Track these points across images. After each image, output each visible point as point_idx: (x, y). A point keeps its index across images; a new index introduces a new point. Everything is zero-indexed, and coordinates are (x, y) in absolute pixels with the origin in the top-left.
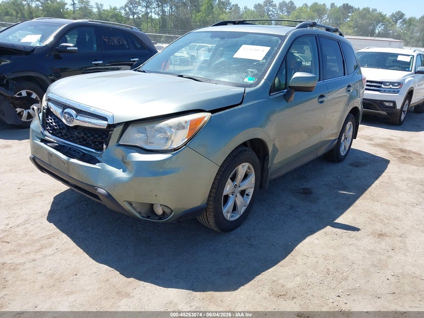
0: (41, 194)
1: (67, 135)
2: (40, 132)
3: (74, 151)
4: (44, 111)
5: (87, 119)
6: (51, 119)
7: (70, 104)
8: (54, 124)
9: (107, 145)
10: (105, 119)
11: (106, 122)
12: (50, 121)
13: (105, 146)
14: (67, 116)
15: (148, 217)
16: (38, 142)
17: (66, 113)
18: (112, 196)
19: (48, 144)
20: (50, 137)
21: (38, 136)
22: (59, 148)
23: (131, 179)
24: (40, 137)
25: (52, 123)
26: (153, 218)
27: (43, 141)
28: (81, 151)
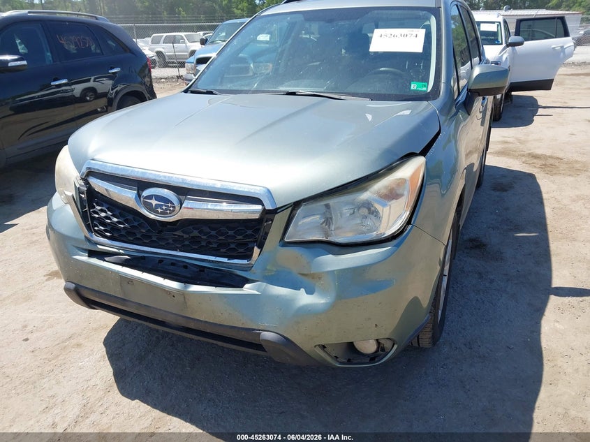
0: (74, 342)
1: (150, 237)
2: (83, 238)
3: (173, 264)
4: (83, 196)
5: (210, 206)
6: (102, 211)
7: (157, 178)
8: (115, 220)
9: (261, 246)
10: (255, 200)
11: (259, 207)
12: (103, 214)
13: (256, 250)
14: (154, 202)
15: (349, 361)
16: (84, 258)
17: (150, 197)
18: (292, 342)
19: (106, 259)
20: (105, 244)
21: (81, 246)
22: (133, 263)
23: (332, 306)
24: (85, 247)
25: (107, 217)
26: (359, 361)
27: (92, 254)
28: (190, 264)
